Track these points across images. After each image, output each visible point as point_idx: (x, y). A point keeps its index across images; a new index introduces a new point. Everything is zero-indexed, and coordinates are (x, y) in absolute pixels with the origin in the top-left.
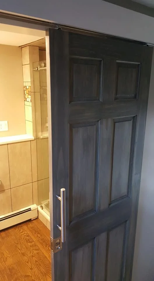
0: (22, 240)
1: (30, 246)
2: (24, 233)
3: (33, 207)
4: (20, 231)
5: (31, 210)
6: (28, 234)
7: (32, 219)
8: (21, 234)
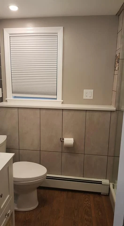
0: (82, 209)
1: (85, 219)
2: (88, 203)
3: (105, 181)
4: (85, 199)
5: (101, 184)
6: (91, 206)
7: (101, 194)
8: (85, 202)
